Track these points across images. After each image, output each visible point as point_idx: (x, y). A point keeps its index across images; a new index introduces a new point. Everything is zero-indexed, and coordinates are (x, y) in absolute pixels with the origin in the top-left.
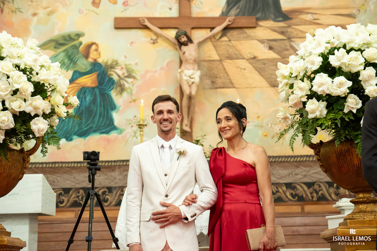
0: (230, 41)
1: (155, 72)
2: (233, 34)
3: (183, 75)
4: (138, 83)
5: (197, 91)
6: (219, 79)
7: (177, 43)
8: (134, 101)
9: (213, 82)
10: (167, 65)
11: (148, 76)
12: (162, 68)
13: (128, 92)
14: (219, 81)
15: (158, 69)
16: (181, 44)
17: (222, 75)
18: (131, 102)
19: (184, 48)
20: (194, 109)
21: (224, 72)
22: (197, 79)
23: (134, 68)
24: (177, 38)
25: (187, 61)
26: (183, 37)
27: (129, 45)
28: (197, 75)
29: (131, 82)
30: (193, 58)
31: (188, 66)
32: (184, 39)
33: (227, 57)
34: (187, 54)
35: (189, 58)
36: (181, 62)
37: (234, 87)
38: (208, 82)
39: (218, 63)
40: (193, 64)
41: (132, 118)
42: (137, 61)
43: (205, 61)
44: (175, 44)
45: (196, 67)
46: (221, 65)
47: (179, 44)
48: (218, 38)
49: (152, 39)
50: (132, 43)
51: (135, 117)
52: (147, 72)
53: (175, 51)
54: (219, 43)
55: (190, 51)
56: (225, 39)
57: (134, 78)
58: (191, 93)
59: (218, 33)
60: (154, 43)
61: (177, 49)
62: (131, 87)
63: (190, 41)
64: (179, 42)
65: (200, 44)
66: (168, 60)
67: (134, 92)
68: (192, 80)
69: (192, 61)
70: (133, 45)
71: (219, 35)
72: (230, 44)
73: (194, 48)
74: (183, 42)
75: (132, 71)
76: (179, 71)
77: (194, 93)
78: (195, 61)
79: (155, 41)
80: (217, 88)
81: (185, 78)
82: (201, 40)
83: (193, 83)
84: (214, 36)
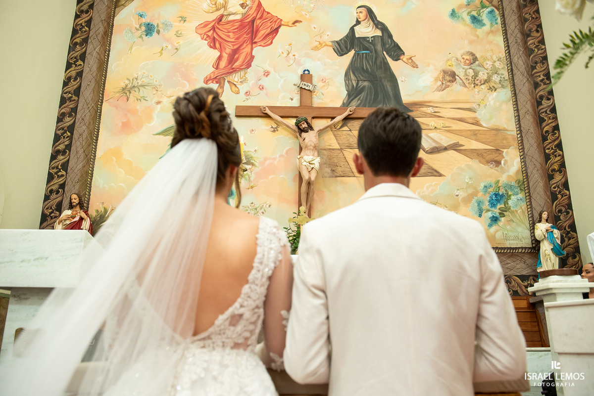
0: (350, 130)
1: (274, 159)
2: (354, 124)
3: (303, 161)
4: (256, 170)
5: (316, 177)
6: (339, 167)
7: (297, 130)
8: (252, 187)
9: (333, 171)
10: (287, 153)
11: (267, 163)
12: (281, 156)
13: (245, 178)
14: (339, 169)
15: (278, 156)
16: (301, 131)
17: (342, 164)
18: (248, 189)
19: (304, 134)
20: (313, 196)
21: (345, 161)
22: (317, 166)
23: (253, 155)
24: (297, 125)
25: (306, 147)
26: (303, 124)
27: (249, 133)
28: (317, 162)
29: (250, 169)
30: (313, 145)
31: (308, 152)
32: (305, 125)
33: (347, 146)
34: (306, 141)
35: (309, 144)
36: (301, 149)
37: (355, 176)
38: (328, 170)
39: (339, 152)
40: (313, 150)
41: (249, 205)
42: (256, 148)
43: (325, 150)
44: (295, 131)
45: (316, 154)
46: (341, 154)
47: (300, 131)
48: (338, 127)
49: (272, 127)
50: (253, 130)
51: (252, 203)
52: (266, 159)
53: (296, 139)
54: (339, 133)
55: (310, 137)
56: (345, 128)
57: (253, 164)
58: (310, 178)
59: (338, 122)
60: (274, 131)
61: (297, 137)
62: (250, 174)
63: (311, 128)
64: (299, 128)
65: (321, 132)
66: (288, 148)
67: (252, 179)
68: (312, 166)
69: (312, 148)
70: (253, 132)
71: (340, 125)
72: (351, 134)
73: (314, 135)
74: (304, 128)
75: (251, 157)
76: (299, 157)
77: (313, 178)
78: (315, 147)
79: (275, 129)
80: (336, 177)
81: (304, 163)
82: (321, 128)
83: (312, 168)
84: (335, 125)
